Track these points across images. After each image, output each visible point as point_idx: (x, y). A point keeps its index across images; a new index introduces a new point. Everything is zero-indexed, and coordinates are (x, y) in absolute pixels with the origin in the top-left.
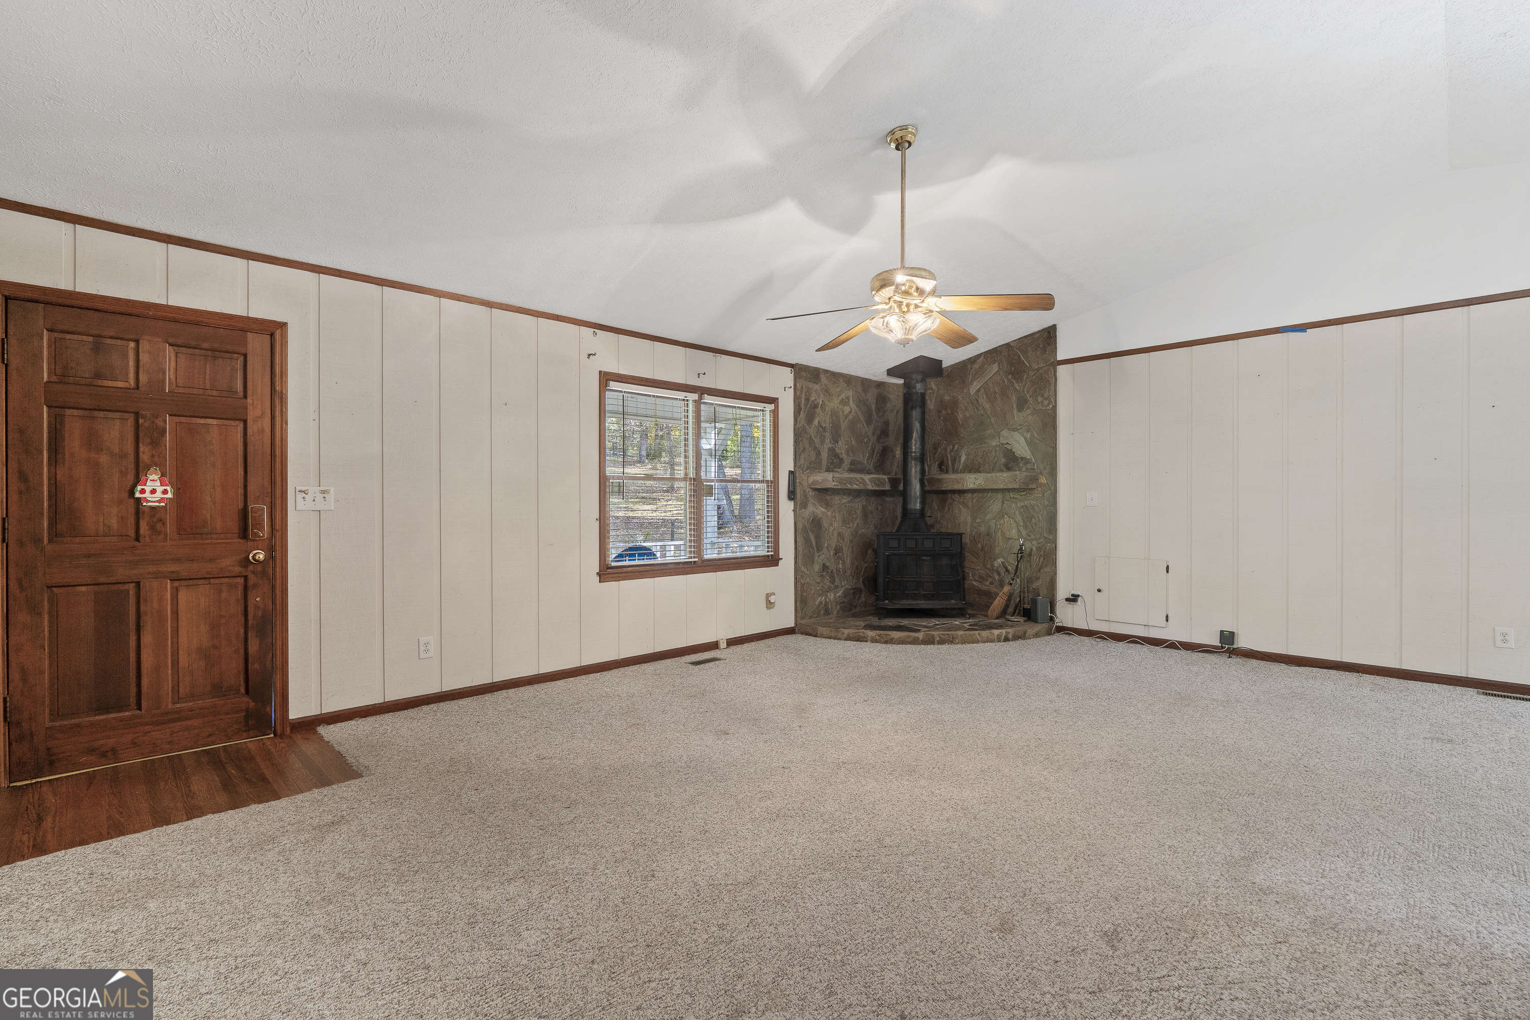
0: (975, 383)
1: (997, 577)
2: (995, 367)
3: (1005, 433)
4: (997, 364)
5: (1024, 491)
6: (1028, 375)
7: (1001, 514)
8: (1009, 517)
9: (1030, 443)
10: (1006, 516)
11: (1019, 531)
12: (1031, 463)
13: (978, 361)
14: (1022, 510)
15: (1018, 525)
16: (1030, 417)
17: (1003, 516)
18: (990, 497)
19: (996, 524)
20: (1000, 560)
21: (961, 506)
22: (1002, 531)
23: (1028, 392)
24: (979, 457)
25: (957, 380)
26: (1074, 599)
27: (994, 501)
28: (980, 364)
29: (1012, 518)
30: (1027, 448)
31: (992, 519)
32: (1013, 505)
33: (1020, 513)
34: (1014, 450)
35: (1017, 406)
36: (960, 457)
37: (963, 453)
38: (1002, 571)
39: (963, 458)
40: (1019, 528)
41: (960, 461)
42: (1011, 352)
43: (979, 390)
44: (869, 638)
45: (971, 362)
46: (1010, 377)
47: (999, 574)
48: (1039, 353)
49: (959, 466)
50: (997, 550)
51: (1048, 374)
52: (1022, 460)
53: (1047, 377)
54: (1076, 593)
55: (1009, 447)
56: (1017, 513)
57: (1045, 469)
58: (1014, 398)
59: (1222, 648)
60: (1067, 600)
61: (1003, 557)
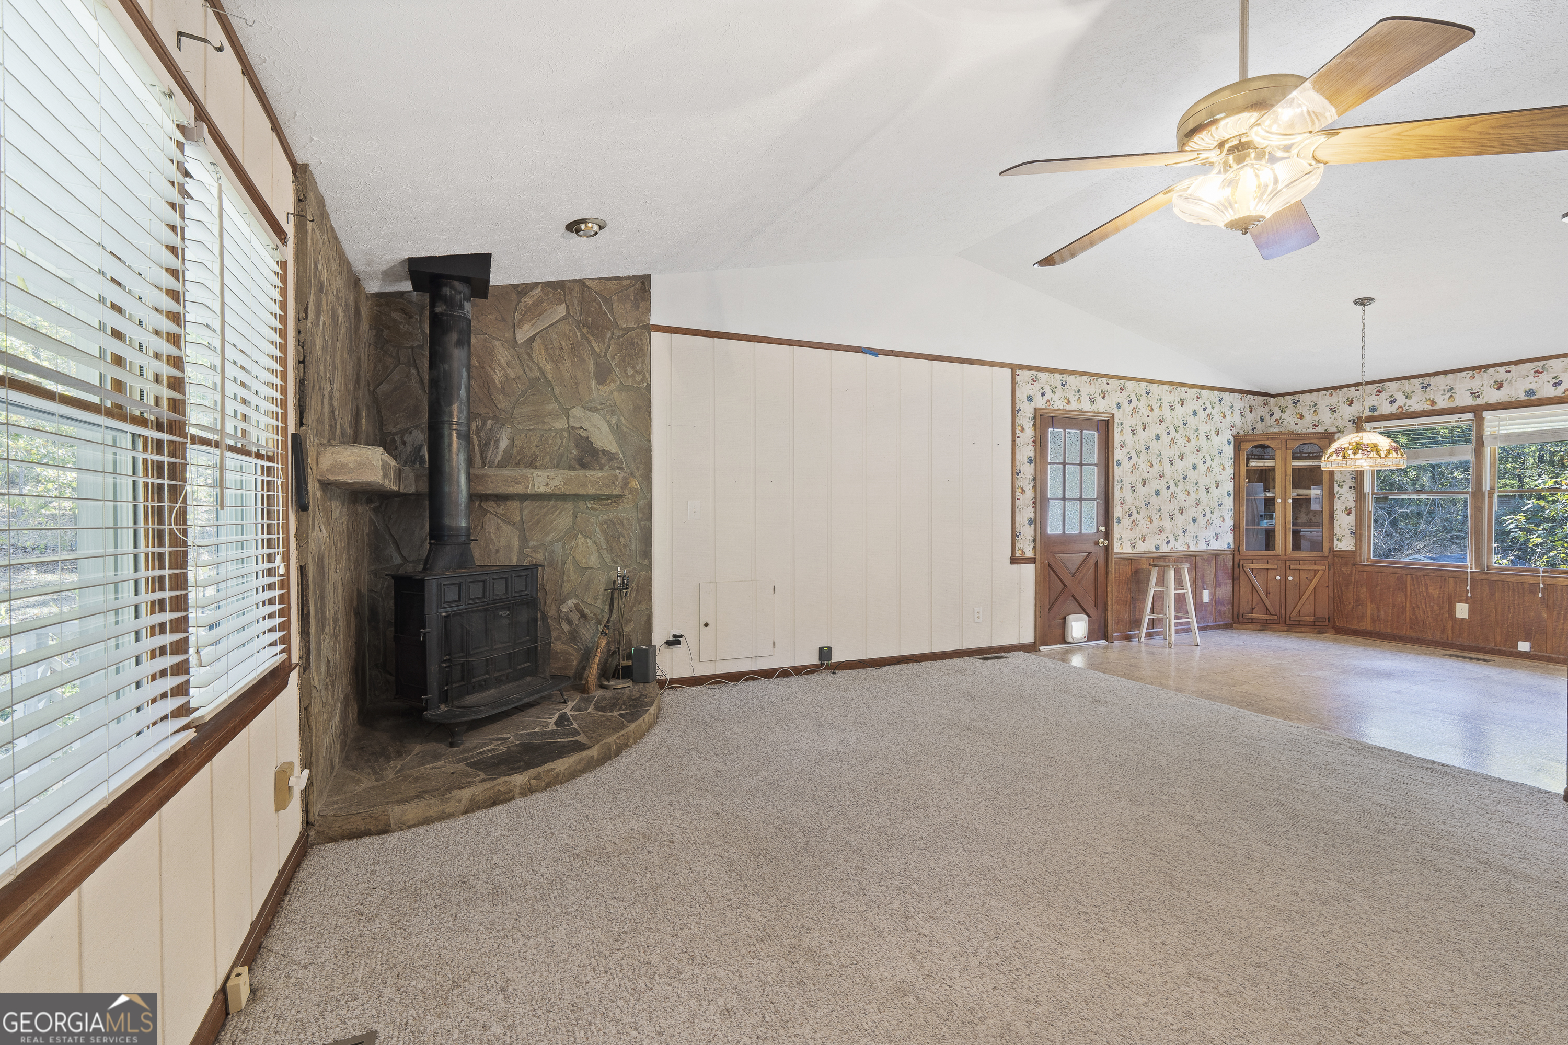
0: (526, 327)
1: (566, 628)
2: (561, 310)
3: (577, 412)
4: (564, 305)
5: (607, 499)
6: (612, 334)
7: (572, 533)
8: (586, 537)
9: (617, 431)
10: (580, 536)
11: (601, 557)
12: (617, 459)
13: (532, 293)
14: (605, 526)
15: (599, 548)
16: (616, 394)
17: (575, 537)
18: (553, 507)
19: (564, 547)
20: (571, 602)
21: (500, 521)
22: (574, 558)
23: (613, 358)
24: (534, 444)
25: (491, 314)
26: (675, 641)
27: (560, 513)
28: (534, 299)
29: (590, 538)
30: (611, 437)
31: (557, 541)
32: (593, 520)
33: (603, 531)
34: (592, 439)
35: (596, 376)
36: (497, 441)
37: (504, 434)
38: (575, 617)
39: (504, 444)
40: (601, 552)
41: (497, 448)
42: (586, 295)
43: (532, 339)
44: (518, 790)
45: (519, 292)
46: (585, 330)
47: (570, 622)
48: (628, 306)
49: (495, 456)
50: (566, 588)
51: (641, 340)
52: (603, 454)
53: (639, 342)
54: (678, 632)
55: (584, 434)
56: (598, 530)
57: (637, 469)
58: (591, 363)
59: (822, 665)
60: (669, 643)
61: (577, 597)
